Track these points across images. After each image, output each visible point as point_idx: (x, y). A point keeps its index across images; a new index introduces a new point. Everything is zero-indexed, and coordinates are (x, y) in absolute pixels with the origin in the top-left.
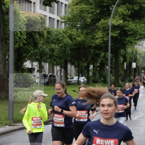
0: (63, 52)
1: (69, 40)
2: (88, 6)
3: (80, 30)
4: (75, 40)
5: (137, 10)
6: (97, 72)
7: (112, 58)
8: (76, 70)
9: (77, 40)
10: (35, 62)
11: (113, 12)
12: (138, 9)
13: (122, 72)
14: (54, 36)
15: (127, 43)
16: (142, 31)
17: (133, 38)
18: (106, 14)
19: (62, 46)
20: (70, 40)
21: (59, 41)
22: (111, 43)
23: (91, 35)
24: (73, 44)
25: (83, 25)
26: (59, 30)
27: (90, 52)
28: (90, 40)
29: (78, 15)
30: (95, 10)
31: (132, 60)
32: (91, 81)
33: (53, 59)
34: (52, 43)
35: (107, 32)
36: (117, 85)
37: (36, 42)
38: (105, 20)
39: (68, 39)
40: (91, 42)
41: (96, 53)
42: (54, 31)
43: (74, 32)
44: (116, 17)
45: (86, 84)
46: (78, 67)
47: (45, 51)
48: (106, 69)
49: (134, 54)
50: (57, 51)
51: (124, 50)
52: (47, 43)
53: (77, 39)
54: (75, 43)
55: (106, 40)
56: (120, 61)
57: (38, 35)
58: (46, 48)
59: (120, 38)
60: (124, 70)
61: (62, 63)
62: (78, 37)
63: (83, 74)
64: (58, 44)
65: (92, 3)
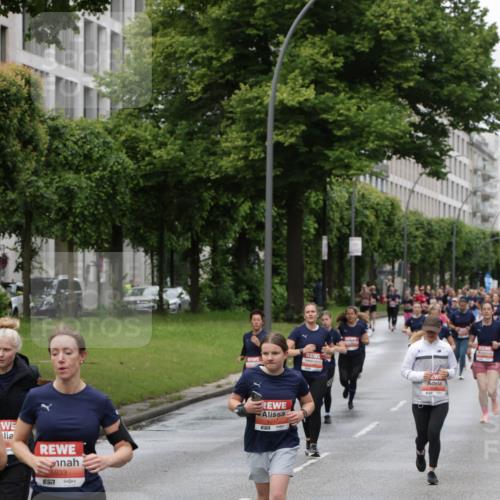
0: (105, 201)
1: (127, 160)
2: (193, 37)
3: (164, 122)
4: (147, 159)
5: (364, 52)
6: (226, 269)
7: (278, 220)
8: (152, 262)
9: (155, 158)
10: (7, 235)
11: (279, 60)
12: (367, 50)
13: (313, 272)
14: (76, 143)
15: (331, 170)
17: (351, 149)
18: (257, 67)
19: (102, 177)
20: (128, 156)
21: (91, 162)
22: (275, 167)
23: (203, 139)
24: (140, 173)
25: (177, 104)
26: (91, 124)
27: (201, 201)
28: (202, 156)
29: (159, 69)
30: (217, 52)
31: (348, 226)
32: (204, 304)
33: (70, 224)
34: (67, 168)
35: (262, 130)
36: (296, 317)
37: (9, 164)
38: (251, 87)
39: (123, 155)
40: (205, 164)
41: (221, 203)
42: (74, 125)
43: (145, 131)
44: (292, 76)
45: (186, 311)
46: (161, 254)
47: (42, 196)
48: (259, 258)
49: (357, 210)
50: (86, 198)
51: (319, 193)
52: (51, 168)
53: (156, 153)
54: (148, 168)
55: (256, 158)
56: (308, 232)
57: (17, 141)
58: (47, 187)
59: (307, 149)
60: (320, 263)
61: (104, 237)
62: (160, 148)
63: (175, 277)
64: (89, 171)
65: (206, 29)
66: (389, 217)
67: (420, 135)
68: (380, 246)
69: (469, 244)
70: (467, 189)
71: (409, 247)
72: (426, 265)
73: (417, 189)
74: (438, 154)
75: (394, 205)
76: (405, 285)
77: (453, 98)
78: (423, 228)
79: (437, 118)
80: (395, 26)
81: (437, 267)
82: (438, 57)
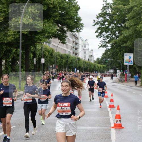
6: (9, 66)
7: (23, 54)
12: (45, 9)
13: (32, 67)
15: (37, 41)
16: (51, 29)
17: (42, 35)
22: (22, 40)
23: (3, 32)
27: (3, 49)
28: (3, 37)
30: (7, 9)
31: (41, 56)
40: (4, 39)
41: (8, 49)
48: (18, 64)
49: (43, 51)
51: (34, 47)
55: (17, 37)
56: (31, 57)
59: (29, 35)
60: (34, 65)
65: (4, 3)
66: (51, 53)
67: (59, 32)
68: (49, 61)
69: (72, 61)
70: (71, 47)
71: (57, 61)
72: (61, 66)
73: (59, 46)
74: (64, 37)
75: (53, 50)
76: (56, 71)
77: (68, 23)
78: (60, 56)
79: (64, 28)
80: (53, 4)
81: (64, 66)
82: (64, 12)
